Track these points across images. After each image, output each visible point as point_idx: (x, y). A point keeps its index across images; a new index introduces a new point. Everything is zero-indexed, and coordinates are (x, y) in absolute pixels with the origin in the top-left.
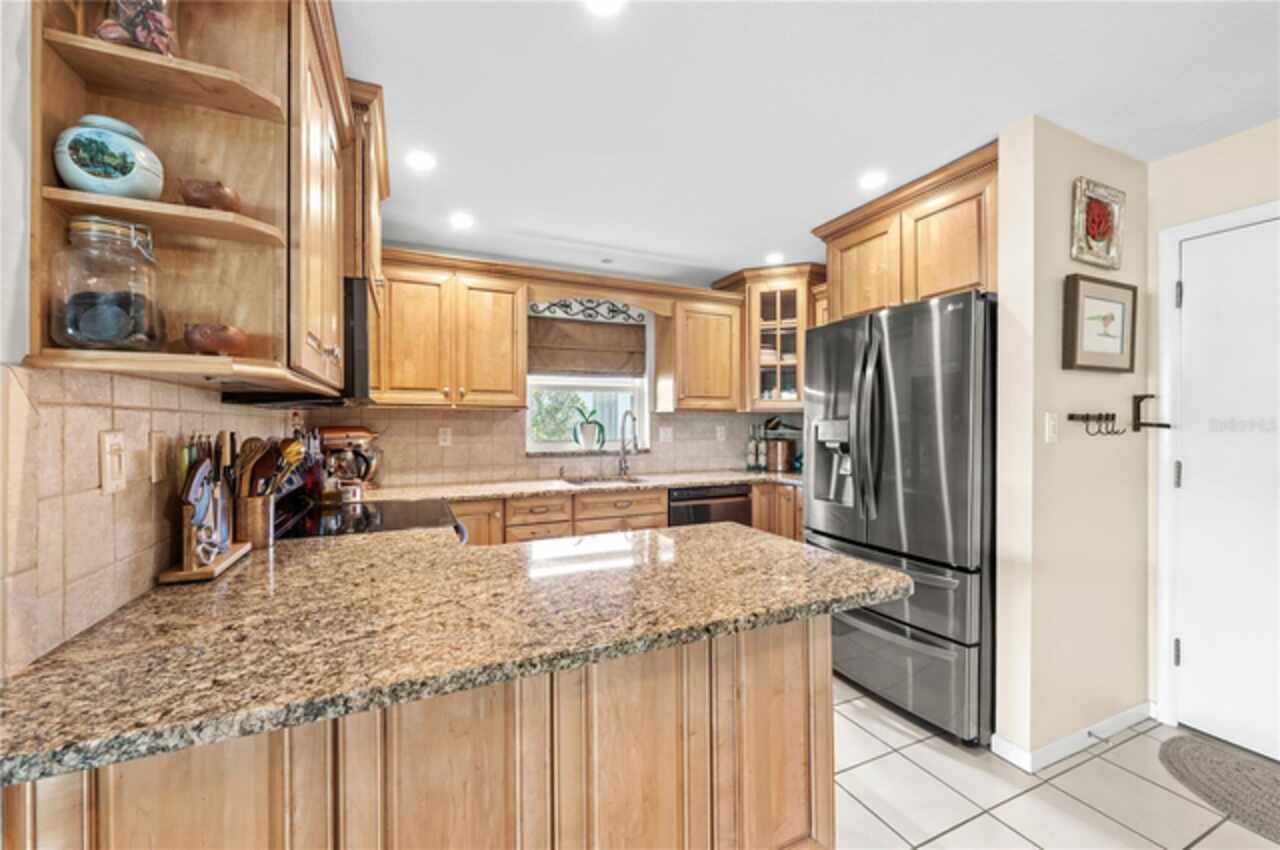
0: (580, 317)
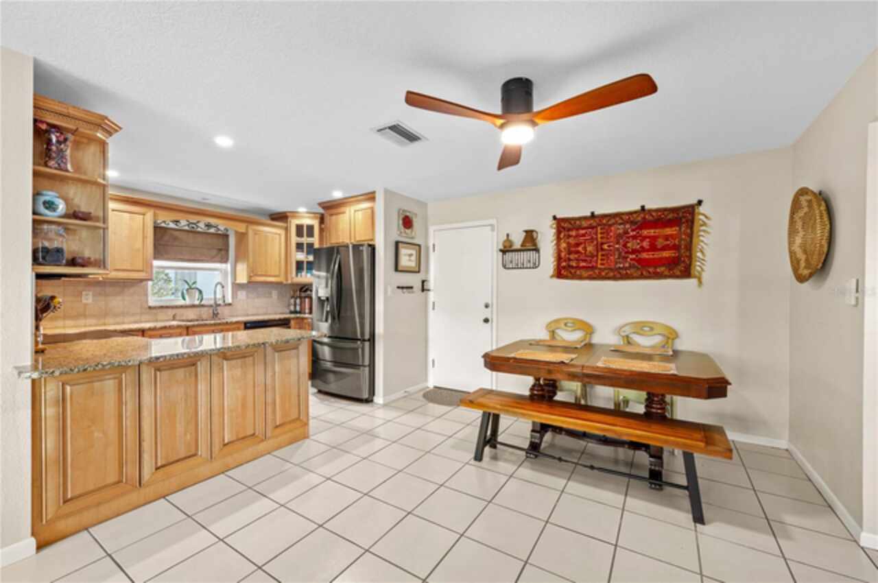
0: (187, 228)
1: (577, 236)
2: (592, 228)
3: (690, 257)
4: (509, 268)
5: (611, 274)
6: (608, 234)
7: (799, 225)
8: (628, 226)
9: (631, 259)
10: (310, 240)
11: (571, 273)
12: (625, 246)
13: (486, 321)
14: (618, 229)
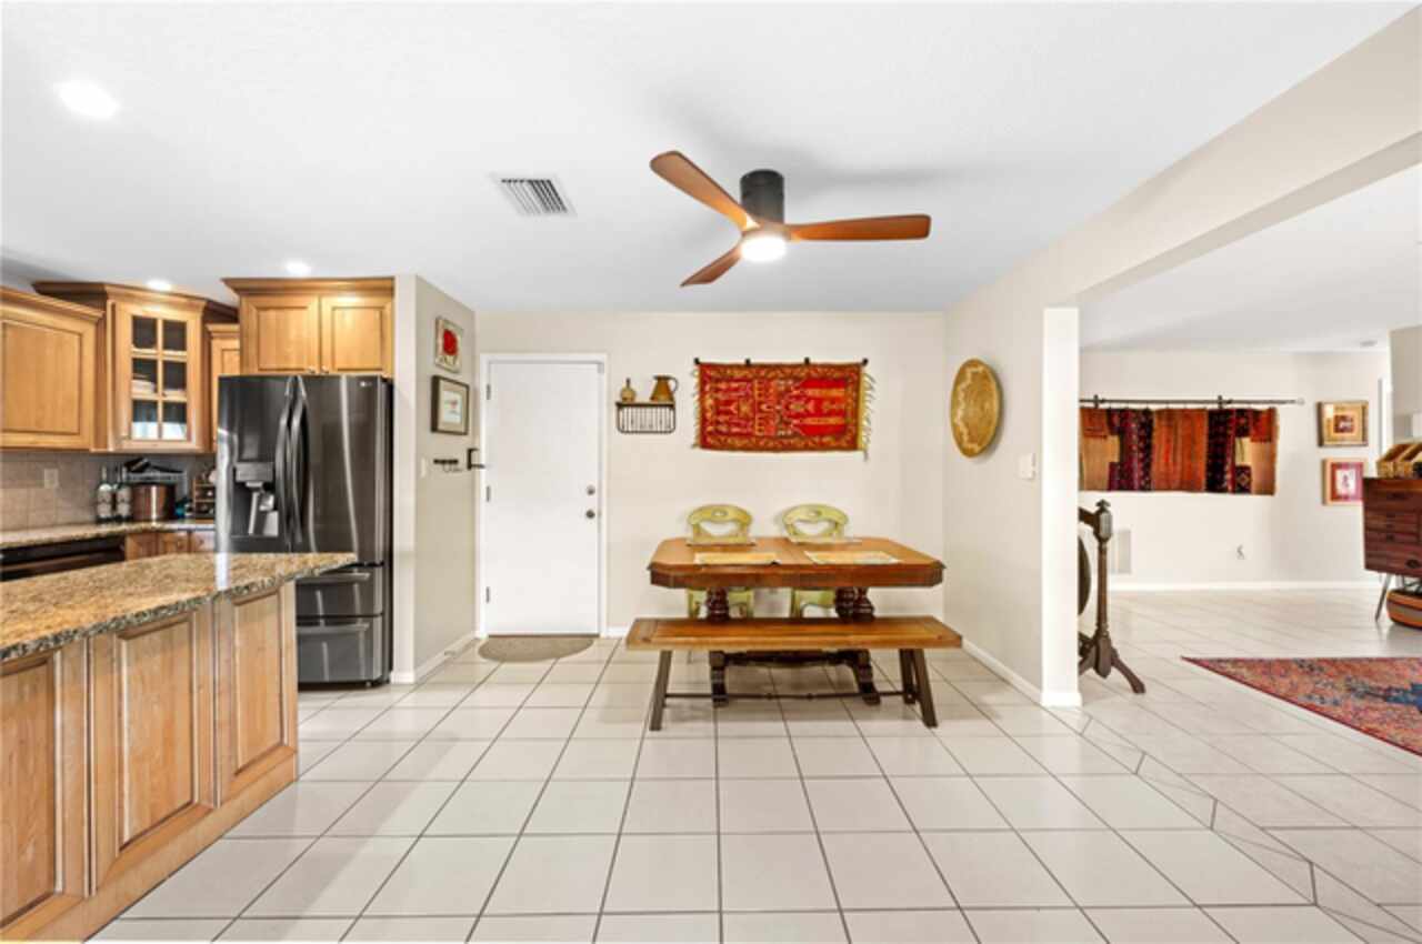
1: (729, 390)
2: (749, 381)
3: (856, 425)
4: (628, 432)
5: (771, 444)
6: (767, 390)
7: (961, 396)
8: (790, 382)
9: (795, 426)
10: (174, 355)
11: (719, 440)
12: (787, 408)
13: (590, 515)
14: (779, 385)
